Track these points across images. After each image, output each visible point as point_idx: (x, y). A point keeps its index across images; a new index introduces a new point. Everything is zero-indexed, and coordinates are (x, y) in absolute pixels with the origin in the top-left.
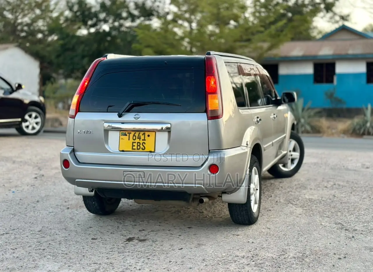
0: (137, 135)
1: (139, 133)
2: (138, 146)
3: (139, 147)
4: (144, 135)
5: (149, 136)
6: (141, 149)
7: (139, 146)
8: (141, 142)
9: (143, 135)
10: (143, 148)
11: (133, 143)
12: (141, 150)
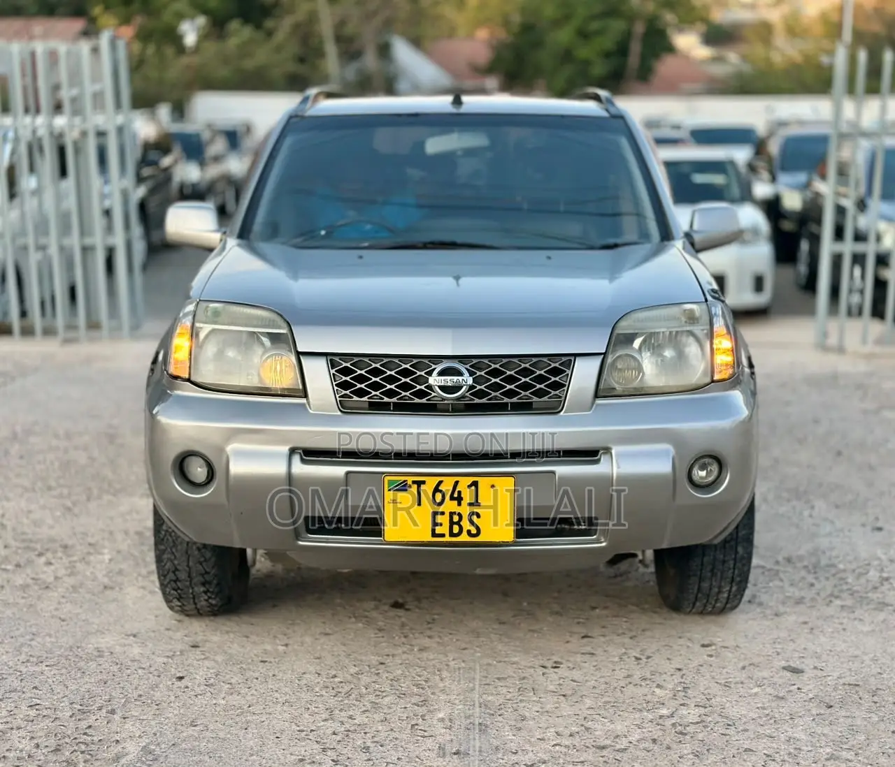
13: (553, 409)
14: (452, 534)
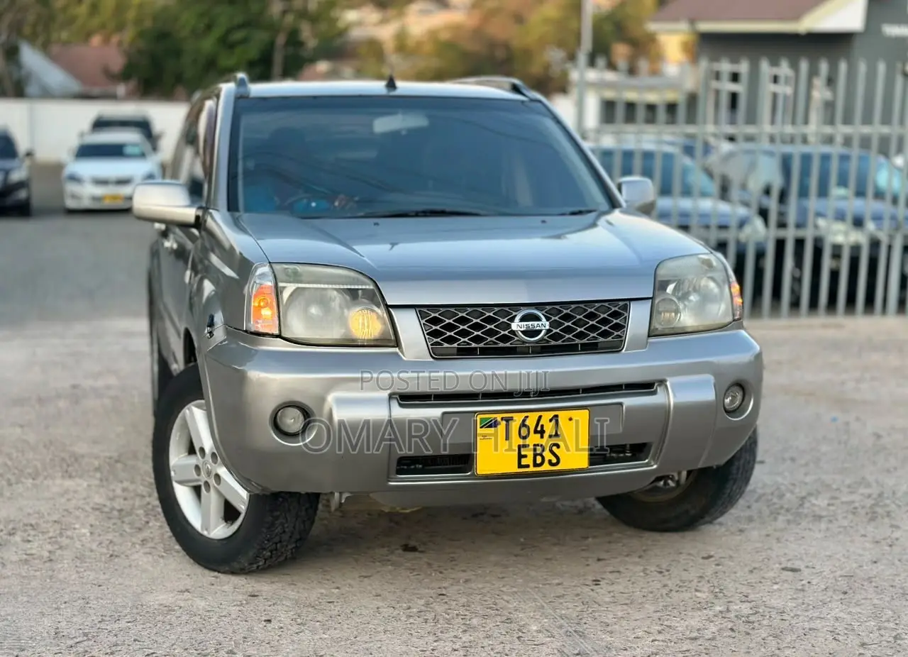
13: (615, 348)
14: (536, 465)
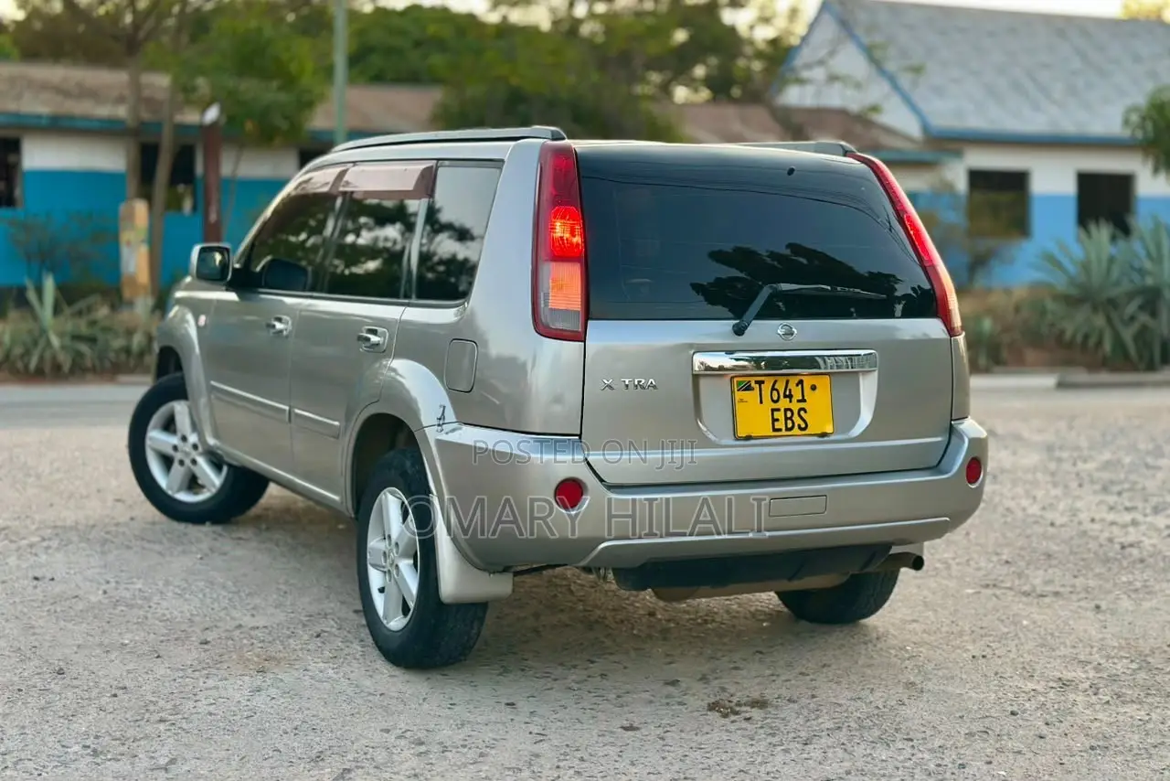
0: (781, 386)
1: (787, 382)
2: (786, 419)
3: (790, 425)
4: (800, 386)
5: (814, 388)
6: (796, 427)
7: (791, 418)
8: (795, 406)
9: (797, 385)
10: (803, 426)
11: (773, 410)
12: (796, 431)
